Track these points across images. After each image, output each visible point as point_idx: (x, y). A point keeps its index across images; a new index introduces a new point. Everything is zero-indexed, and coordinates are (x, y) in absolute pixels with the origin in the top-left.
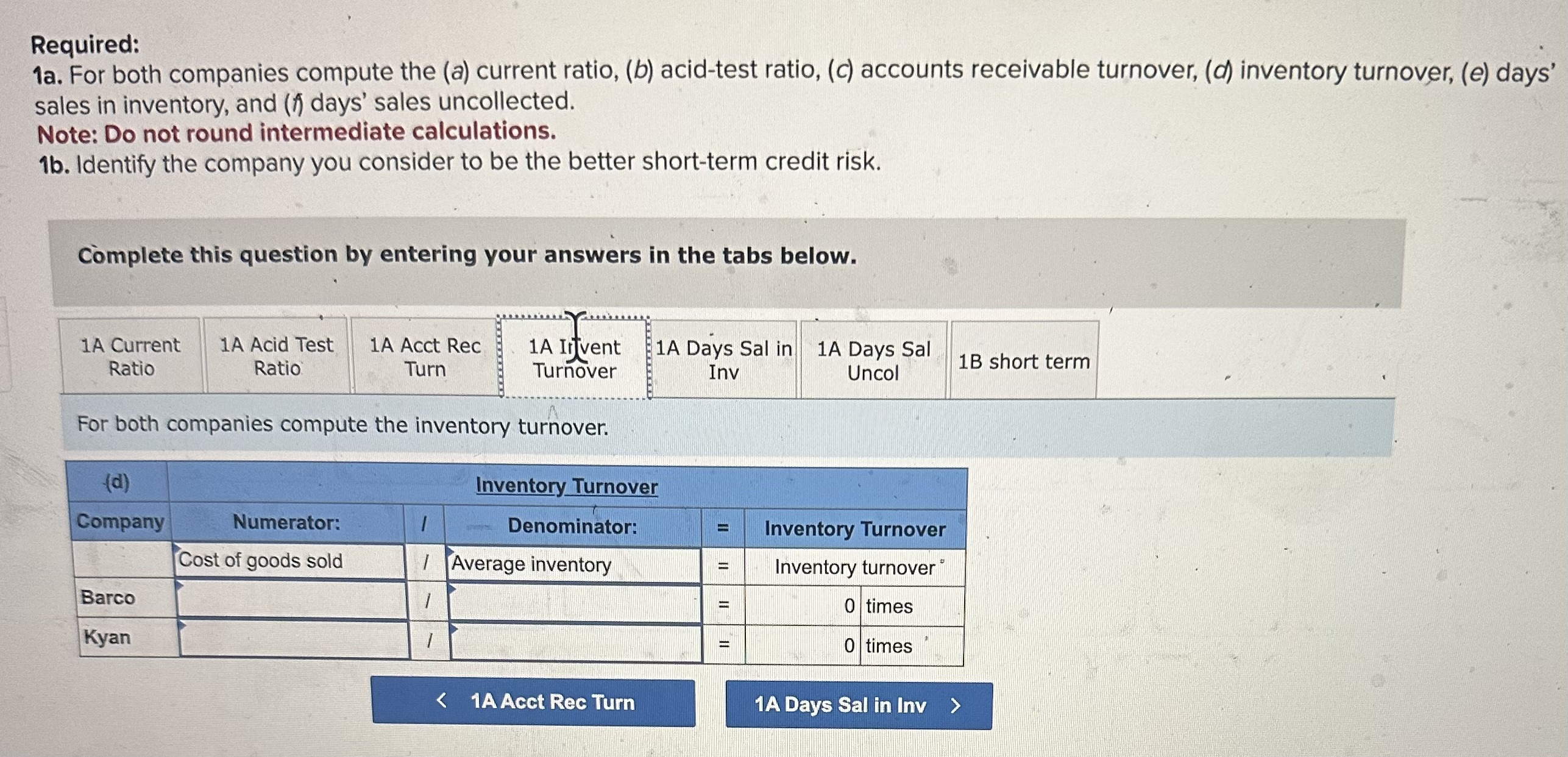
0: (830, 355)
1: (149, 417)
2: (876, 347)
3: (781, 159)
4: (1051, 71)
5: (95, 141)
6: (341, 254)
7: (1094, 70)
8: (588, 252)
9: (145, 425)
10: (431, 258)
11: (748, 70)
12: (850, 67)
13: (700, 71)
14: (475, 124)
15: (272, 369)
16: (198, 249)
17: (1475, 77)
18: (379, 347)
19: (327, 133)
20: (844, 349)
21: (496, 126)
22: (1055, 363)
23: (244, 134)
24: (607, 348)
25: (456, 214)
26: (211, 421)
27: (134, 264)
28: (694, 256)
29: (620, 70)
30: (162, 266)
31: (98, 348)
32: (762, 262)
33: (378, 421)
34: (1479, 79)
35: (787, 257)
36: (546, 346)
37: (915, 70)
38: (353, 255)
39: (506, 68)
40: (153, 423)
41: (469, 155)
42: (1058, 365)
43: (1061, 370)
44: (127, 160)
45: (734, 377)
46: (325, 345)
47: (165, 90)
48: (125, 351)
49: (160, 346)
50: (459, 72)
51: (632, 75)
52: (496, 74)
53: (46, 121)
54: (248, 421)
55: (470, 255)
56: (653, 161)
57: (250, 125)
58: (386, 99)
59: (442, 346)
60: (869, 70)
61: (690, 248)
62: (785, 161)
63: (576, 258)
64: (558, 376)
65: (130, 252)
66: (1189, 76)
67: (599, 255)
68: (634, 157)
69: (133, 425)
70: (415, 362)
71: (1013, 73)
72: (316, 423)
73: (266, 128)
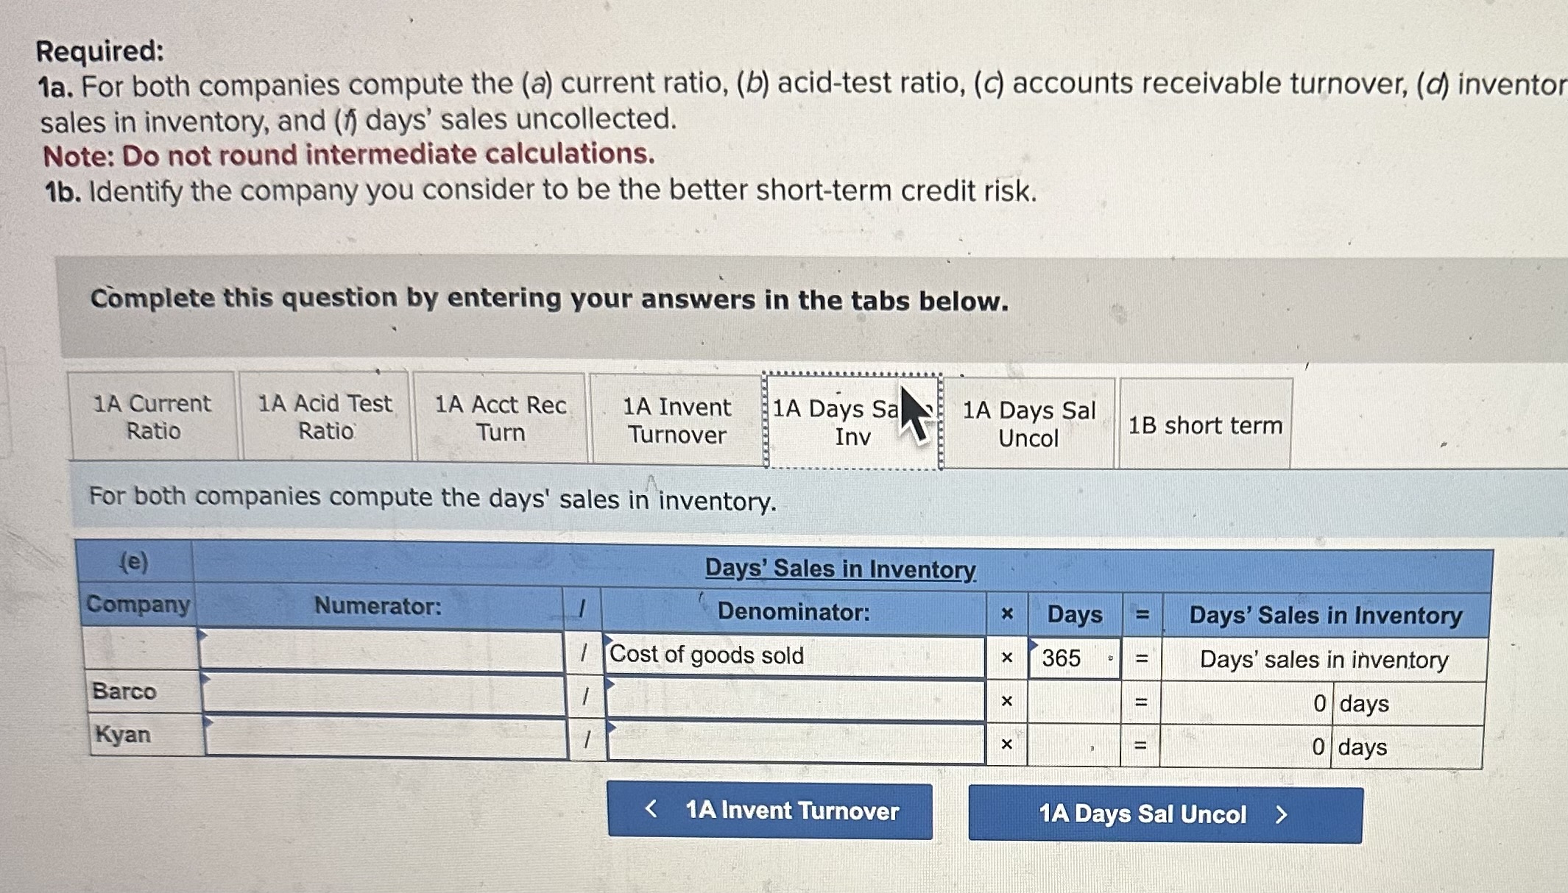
0: (978, 417)
1: (174, 488)
2: (1032, 408)
3: (920, 187)
4: (1236, 86)
5: (111, 164)
6: (402, 298)
7: (1287, 84)
8: (692, 296)
9: (170, 497)
10: (508, 301)
11: (881, 83)
12: (999, 81)
13: (824, 84)
14: (560, 144)
15: (319, 432)
16: (232, 291)
18: (446, 407)
19: (384, 155)
20: (994, 410)
21: (585, 148)
22: (1242, 427)
23: (288, 157)
24: (716, 408)
25: (535, 251)
26: (247, 493)
27: (157, 309)
28: (818, 302)
29: (730, 83)
30: (190, 311)
31: (115, 406)
33: (444, 493)
35: (927, 303)
36: (644, 406)
37: (1076, 84)
38: (415, 299)
39: (596, 80)
40: (179, 496)
41: (552, 182)
42: (1245, 430)
43: (1249, 435)
44: (149, 186)
45: (865, 443)
46: (382, 404)
47: (192, 105)
48: (145, 411)
49: (187, 404)
50: (540, 84)
51: (744, 88)
52: (584, 86)
53: (53, 141)
55: (554, 299)
56: (769, 190)
57: (294, 146)
58: (455, 116)
59: (521, 406)
60: (1023, 84)
61: (813, 292)
62: (924, 191)
63: (679, 303)
64: (657, 441)
65: (152, 295)
66: (1397, 92)
67: (706, 298)
68: (747, 185)
69: (155, 498)
70: (489, 425)
71: (1191, 88)
72: (372, 496)
73: (312, 150)
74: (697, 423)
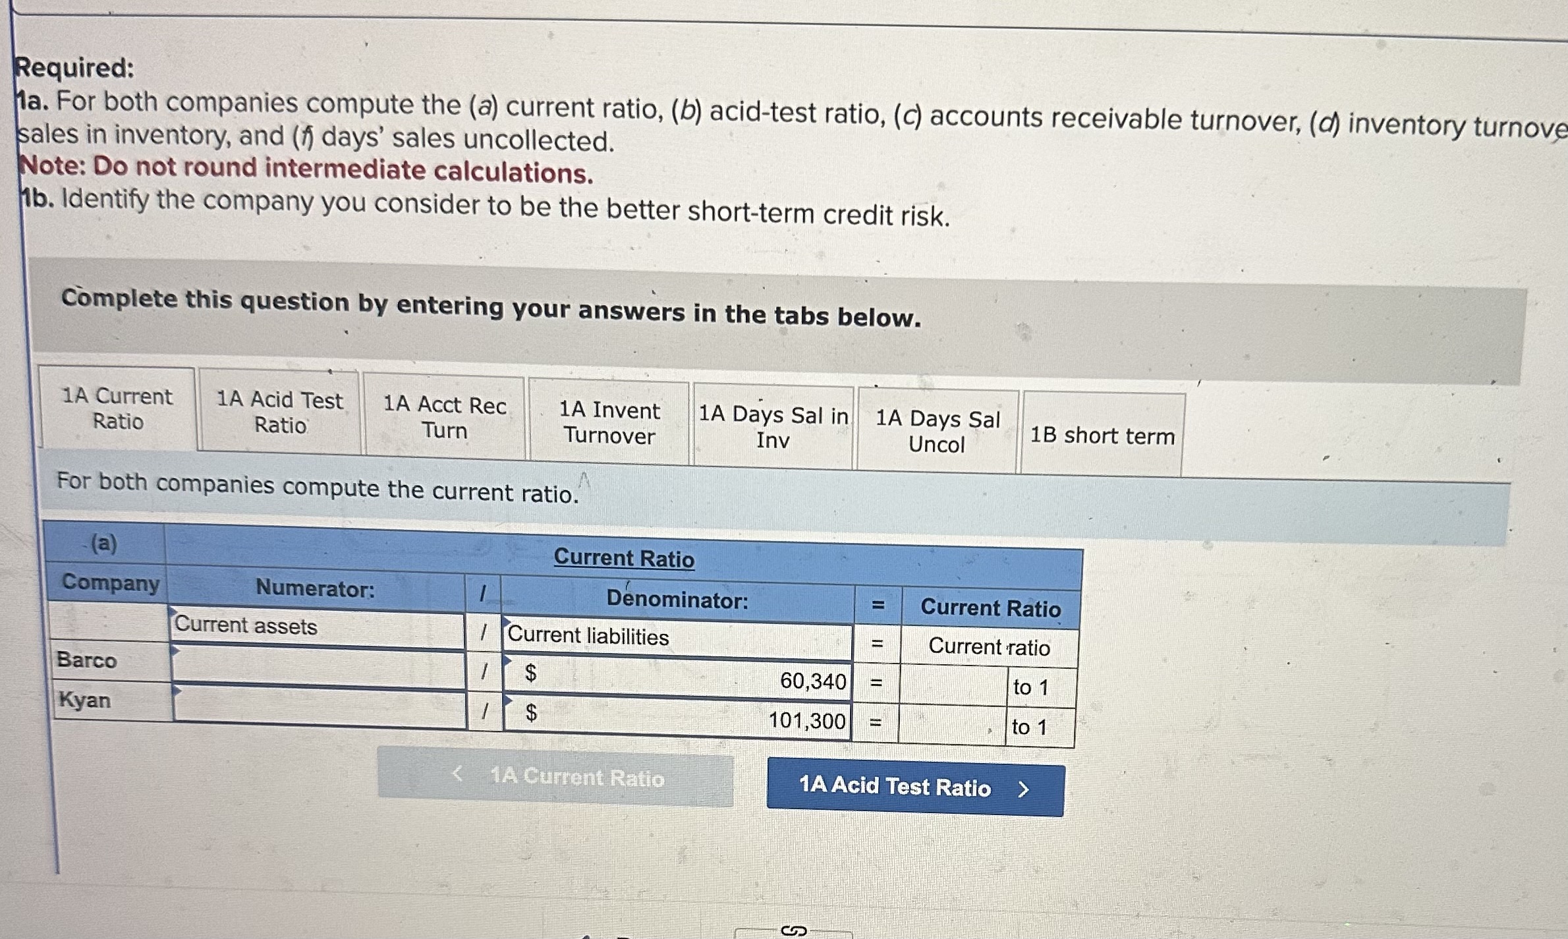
0: (890, 424)
1: (137, 474)
2: (940, 416)
3: (841, 212)
4: (1140, 121)
5: (83, 173)
6: (354, 303)
7: (1187, 120)
8: (626, 308)
9: (132, 483)
10: (453, 309)
11: (806, 114)
12: (918, 113)
13: (753, 113)
14: (504, 163)
15: (274, 426)
16: (194, 293)
18: (394, 405)
19: (339, 170)
20: (906, 419)
21: (528, 168)
22: (1136, 438)
23: (248, 169)
24: (646, 412)
25: (481, 263)
26: (206, 481)
27: (123, 308)
28: (743, 316)
29: (665, 110)
30: (154, 311)
31: (82, 398)
32: (818, 323)
33: (391, 485)
35: (845, 319)
36: (579, 408)
37: (989, 118)
38: (366, 305)
39: (539, 104)
40: (141, 482)
41: (497, 199)
42: (1139, 440)
43: (1143, 446)
44: (118, 194)
45: (784, 446)
46: (333, 402)
47: (161, 119)
48: (111, 403)
49: (150, 398)
50: (487, 107)
51: (678, 115)
52: (528, 110)
53: (28, 150)
54: (246, 482)
55: (496, 308)
56: (700, 211)
57: (254, 159)
58: (405, 134)
59: (464, 406)
60: (940, 117)
61: (739, 306)
62: (845, 215)
63: (614, 315)
64: (591, 441)
65: (119, 295)
66: (1291, 129)
67: (639, 311)
68: (679, 206)
69: (119, 483)
70: (434, 423)
71: (1097, 123)
72: (322, 487)
73: (271, 163)
74: (627, 425)
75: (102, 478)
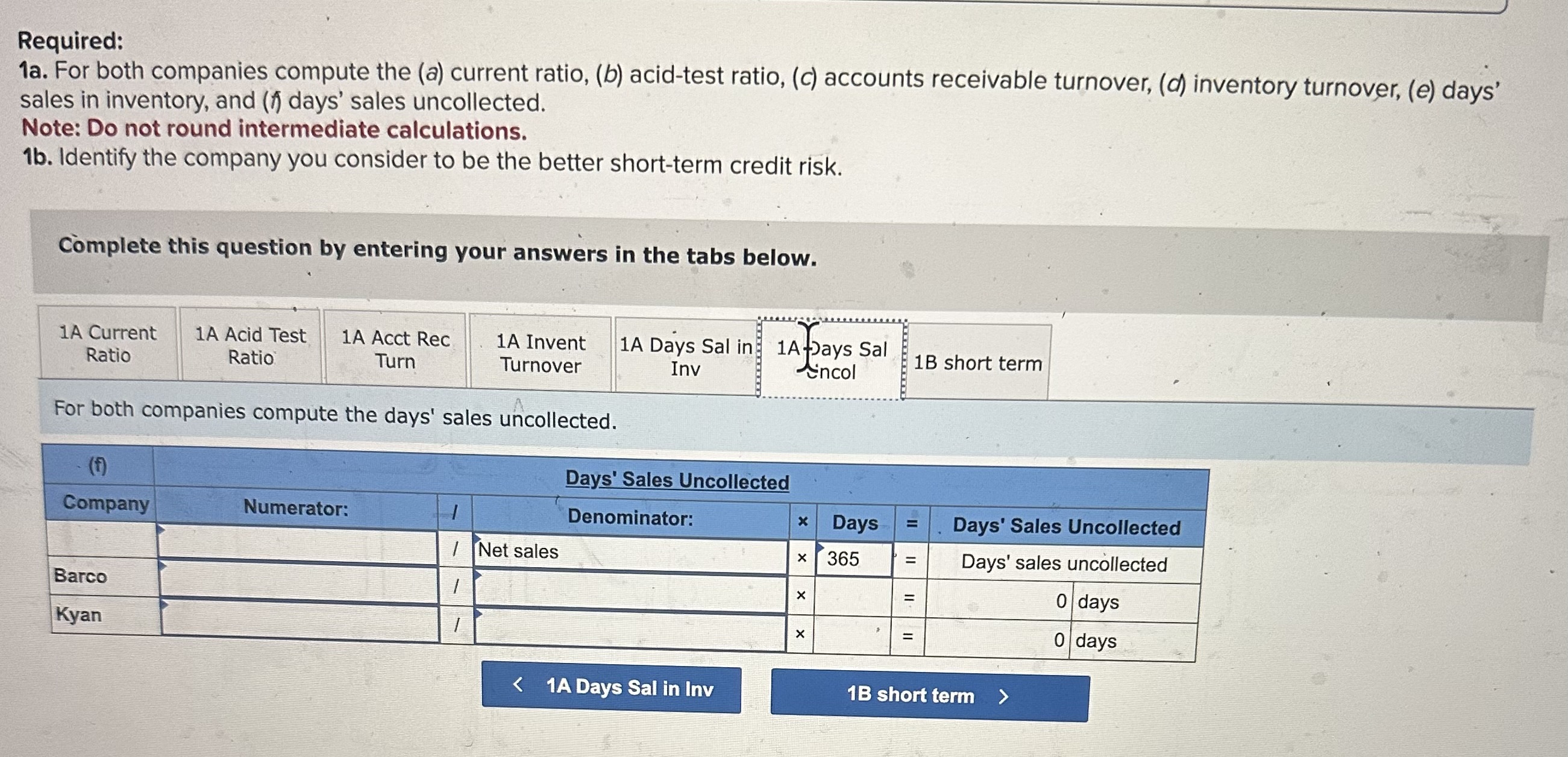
0: (789, 353)
1: (125, 403)
2: (834, 346)
3: (745, 163)
4: (1010, 82)
5: (78, 134)
6: (316, 248)
7: (1051, 81)
8: (556, 251)
9: (121, 410)
10: (403, 252)
11: (715, 76)
12: (813, 76)
13: (668, 76)
14: (449, 123)
15: (246, 358)
16: (176, 240)
17: (1421, 94)
18: (350, 339)
19: (303, 130)
20: (803, 348)
21: (469, 127)
22: (1008, 365)
23: (223, 130)
24: (573, 343)
25: (428, 211)
26: (185, 407)
27: (113, 254)
28: (659, 257)
29: (590, 74)
30: (141, 256)
31: (76, 334)
34: (1425, 96)
35: (750, 259)
36: (514, 341)
37: (877, 79)
38: (327, 249)
39: (479, 70)
40: (128, 409)
41: (442, 154)
42: (1010, 367)
43: (1014, 371)
44: (108, 153)
45: (695, 374)
46: (298, 336)
47: (147, 86)
48: (102, 338)
49: (136, 334)
50: (433, 73)
51: (602, 79)
52: (469, 76)
53: (31, 114)
54: (221, 408)
55: (441, 252)
56: (621, 163)
57: (229, 121)
58: (362, 98)
59: (412, 339)
60: (833, 79)
61: (655, 248)
62: (749, 166)
63: (544, 256)
64: (524, 370)
65: (109, 243)
66: (1143, 89)
67: (567, 252)
68: (602, 159)
69: (109, 410)
70: (386, 355)
71: (972, 83)
72: (288, 412)
73: (244, 124)
74: (556, 356)
75: (94, 405)
